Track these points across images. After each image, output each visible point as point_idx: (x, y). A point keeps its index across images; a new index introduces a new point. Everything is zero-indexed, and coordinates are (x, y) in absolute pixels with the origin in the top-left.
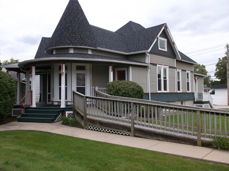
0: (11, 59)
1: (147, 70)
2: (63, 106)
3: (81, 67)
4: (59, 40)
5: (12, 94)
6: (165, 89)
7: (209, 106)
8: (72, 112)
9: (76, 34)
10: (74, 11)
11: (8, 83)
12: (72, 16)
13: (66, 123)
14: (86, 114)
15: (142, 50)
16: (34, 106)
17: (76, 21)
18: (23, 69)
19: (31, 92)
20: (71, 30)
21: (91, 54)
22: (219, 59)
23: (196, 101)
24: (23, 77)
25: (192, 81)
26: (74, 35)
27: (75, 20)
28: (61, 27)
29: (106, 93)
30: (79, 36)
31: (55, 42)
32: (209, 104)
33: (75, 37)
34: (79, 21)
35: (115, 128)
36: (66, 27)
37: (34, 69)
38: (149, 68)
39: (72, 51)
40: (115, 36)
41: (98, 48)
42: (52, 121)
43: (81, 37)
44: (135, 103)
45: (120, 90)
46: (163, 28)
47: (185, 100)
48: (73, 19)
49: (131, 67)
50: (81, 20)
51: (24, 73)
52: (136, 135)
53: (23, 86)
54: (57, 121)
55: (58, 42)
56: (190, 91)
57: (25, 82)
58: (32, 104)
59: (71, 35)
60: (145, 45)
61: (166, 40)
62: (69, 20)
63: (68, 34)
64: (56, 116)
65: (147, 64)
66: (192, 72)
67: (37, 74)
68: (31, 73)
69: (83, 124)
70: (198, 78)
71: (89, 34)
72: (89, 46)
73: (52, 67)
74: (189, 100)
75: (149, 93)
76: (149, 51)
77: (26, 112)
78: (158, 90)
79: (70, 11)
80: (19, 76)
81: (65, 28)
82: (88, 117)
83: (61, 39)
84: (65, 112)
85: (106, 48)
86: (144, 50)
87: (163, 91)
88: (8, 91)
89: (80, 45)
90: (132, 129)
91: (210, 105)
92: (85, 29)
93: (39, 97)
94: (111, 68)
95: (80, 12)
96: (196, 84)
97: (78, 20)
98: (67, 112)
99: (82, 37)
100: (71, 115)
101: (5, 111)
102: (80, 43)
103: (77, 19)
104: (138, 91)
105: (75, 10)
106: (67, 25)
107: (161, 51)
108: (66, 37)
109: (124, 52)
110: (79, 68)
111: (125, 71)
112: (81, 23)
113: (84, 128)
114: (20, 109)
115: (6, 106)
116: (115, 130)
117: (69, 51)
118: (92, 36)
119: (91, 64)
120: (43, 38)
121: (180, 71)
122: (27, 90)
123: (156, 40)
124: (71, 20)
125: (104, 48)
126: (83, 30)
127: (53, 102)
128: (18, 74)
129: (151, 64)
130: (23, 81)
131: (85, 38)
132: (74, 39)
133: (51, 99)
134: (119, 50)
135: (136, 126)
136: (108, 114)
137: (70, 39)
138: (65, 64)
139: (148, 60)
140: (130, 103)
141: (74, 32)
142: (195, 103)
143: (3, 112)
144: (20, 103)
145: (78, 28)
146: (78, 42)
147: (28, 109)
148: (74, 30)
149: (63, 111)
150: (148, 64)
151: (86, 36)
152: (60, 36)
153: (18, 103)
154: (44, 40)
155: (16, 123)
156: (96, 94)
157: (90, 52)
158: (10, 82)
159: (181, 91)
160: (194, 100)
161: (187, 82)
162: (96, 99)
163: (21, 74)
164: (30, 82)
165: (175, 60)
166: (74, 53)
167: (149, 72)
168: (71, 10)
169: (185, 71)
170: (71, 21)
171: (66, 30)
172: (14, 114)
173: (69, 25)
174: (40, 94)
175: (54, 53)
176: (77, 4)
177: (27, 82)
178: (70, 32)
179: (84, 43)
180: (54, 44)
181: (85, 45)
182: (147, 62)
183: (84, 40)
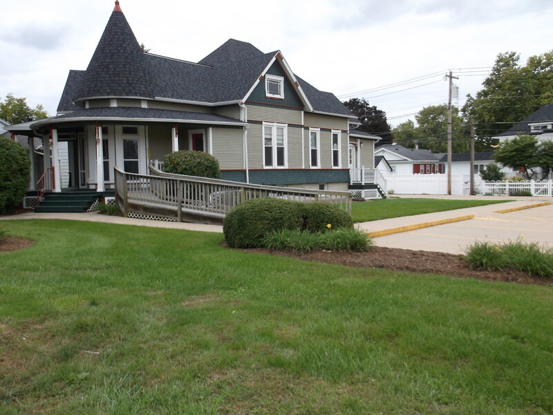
0: (8, 97)
1: (243, 132)
2: (100, 189)
3: (130, 128)
4: (93, 86)
5: (23, 172)
6: (281, 162)
7: (378, 193)
8: (114, 198)
9: (122, 76)
10: (117, 36)
11: (18, 156)
12: (115, 45)
13: (103, 212)
14: (127, 198)
15: (234, 99)
16: (58, 190)
17: (120, 54)
18: (38, 131)
19: (53, 169)
20: (113, 70)
21: (146, 107)
22: (469, 95)
23: (351, 184)
24: (38, 144)
25: (344, 148)
26: (117, 78)
27: (119, 52)
28: (97, 64)
29: (162, 170)
30: (125, 79)
31: (87, 89)
32: (377, 190)
33: (119, 82)
34: (126, 55)
35: (160, 214)
36: (105, 64)
37: (55, 133)
38: (245, 129)
39: (114, 104)
40: (197, 71)
41: (157, 98)
42: (84, 210)
43: (128, 80)
44: (182, 181)
45: (178, 164)
46: (274, 59)
47: (328, 183)
48: (116, 51)
49: (211, 129)
50: (129, 52)
51: (40, 137)
52: (184, 220)
53: (39, 160)
54: (91, 211)
55: (92, 89)
56: (340, 167)
57: (42, 151)
58: (54, 188)
59: (113, 79)
60: (240, 90)
61: (281, 79)
62: (110, 52)
63: (108, 76)
64: (90, 204)
65: (242, 122)
66: (344, 131)
67: (61, 139)
68: (51, 137)
69: (123, 210)
70: (361, 143)
71: (142, 74)
72: (141, 95)
73: (85, 130)
74: (337, 183)
75: (245, 170)
76: (244, 100)
77: (46, 198)
78: (264, 164)
79: (111, 36)
80: (31, 143)
81: (102, 67)
82: (130, 201)
83: (96, 86)
84: (104, 198)
85: (172, 97)
86: (237, 99)
87: (275, 166)
88: (19, 168)
89: (127, 95)
90: (179, 213)
91: (380, 192)
92: (136, 67)
93: (68, 181)
94: (174, 131)
95: (128, 37)
96: (356, 153)
97: (124, 52)
98: (107, 199)
99: (131, 82)
100: (112, 202)
101: (15, 195)
102: (127, 91)
103: (122, 51)
104: (207, 166)
105: (119, 33)
106: (107, 61)
107: (271, 98)
108: (104, 82)
109: (206, 101)
110: (126, 131)
111: (202, 134)
112: (130, 57)
113: (125, 215)
114: (36, 197)
115: (17, 189)
116: (161, 216)
117: (109, 103)
118: (147, 78)
119: (147, 127)
120: (71, 72)
121: (318, 131)
122: (46, 166)
123: (258, 81)
124: (112, 51)
125: (169, 97)
126: (132, 70)
127: (88, 185)
128: (30, 139)
129: (249, 121)
130: (39, 150)
131: (135, 82)
132: (117, 85)
133: (86, 182)
134: (196, 99)
135: (183, 209)
136: (163, 199)
137: (111, 85)
138: (101, 126)
139: (244, 116)
140: (176, 180)
141: (117, 73)
142: (350, 187)
143: (13, 197)
144: (36, 188)
145: (124, 66)
146: (124, 90)
147: (49, 195)
148: (118, 69)
149: (101, 196)
150: (245, 122)
151: (137, 79)
152: (95, 79)
153: (32, 188)
154: (73, 74)
155: (31, 213)
156: (152, 171)
157: (144, 105)
158: (20, 155)
159: (319, 166)
160: (349, 182)
161: (332, 150)
162: (151, 178)
163: (35, 138)
164: (51, 151)
165: (303, 112)
166: (119, 108)
167: (246, 135)
168: (112, 33)
169: (330, 130)
170: (113, 55)
171: (105, 70)
172: (27, 206)
173: (109, 60)
174: (70, 174)
175: (87, 107)
176: (123, 23)
177: (45, 151)
178: (110, 73)
179: (133, 91)
180: (86, 93)
181: (136, 94)
182: (242, 118)
183: (133, 85)
